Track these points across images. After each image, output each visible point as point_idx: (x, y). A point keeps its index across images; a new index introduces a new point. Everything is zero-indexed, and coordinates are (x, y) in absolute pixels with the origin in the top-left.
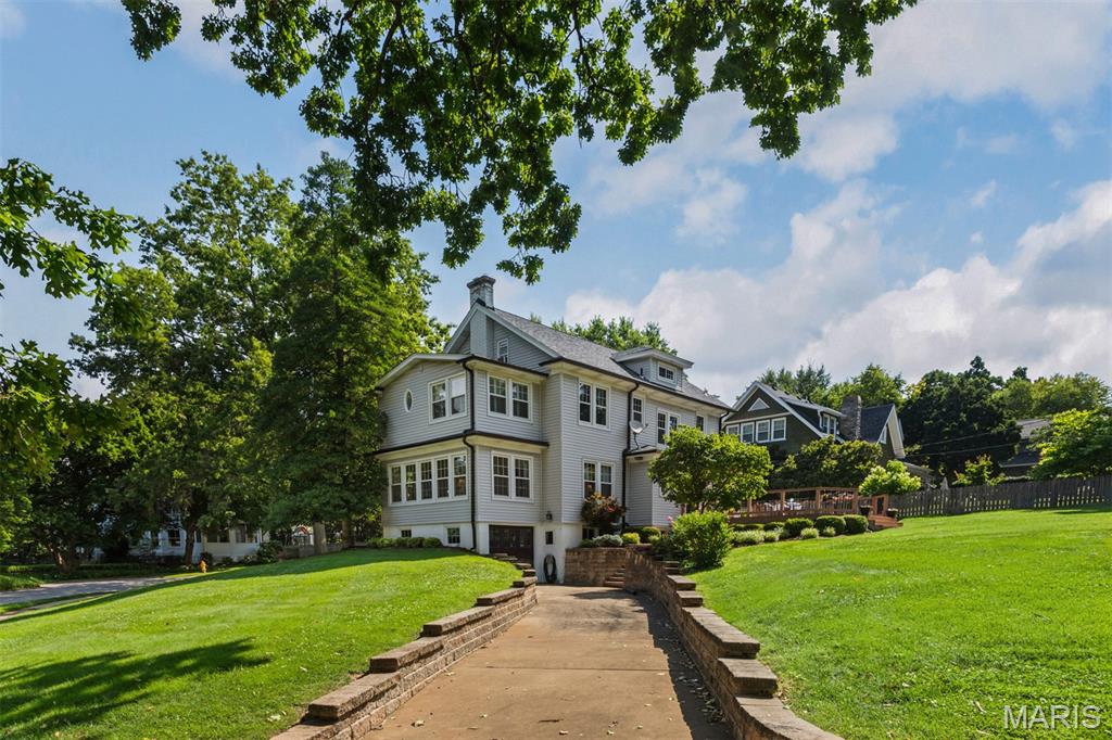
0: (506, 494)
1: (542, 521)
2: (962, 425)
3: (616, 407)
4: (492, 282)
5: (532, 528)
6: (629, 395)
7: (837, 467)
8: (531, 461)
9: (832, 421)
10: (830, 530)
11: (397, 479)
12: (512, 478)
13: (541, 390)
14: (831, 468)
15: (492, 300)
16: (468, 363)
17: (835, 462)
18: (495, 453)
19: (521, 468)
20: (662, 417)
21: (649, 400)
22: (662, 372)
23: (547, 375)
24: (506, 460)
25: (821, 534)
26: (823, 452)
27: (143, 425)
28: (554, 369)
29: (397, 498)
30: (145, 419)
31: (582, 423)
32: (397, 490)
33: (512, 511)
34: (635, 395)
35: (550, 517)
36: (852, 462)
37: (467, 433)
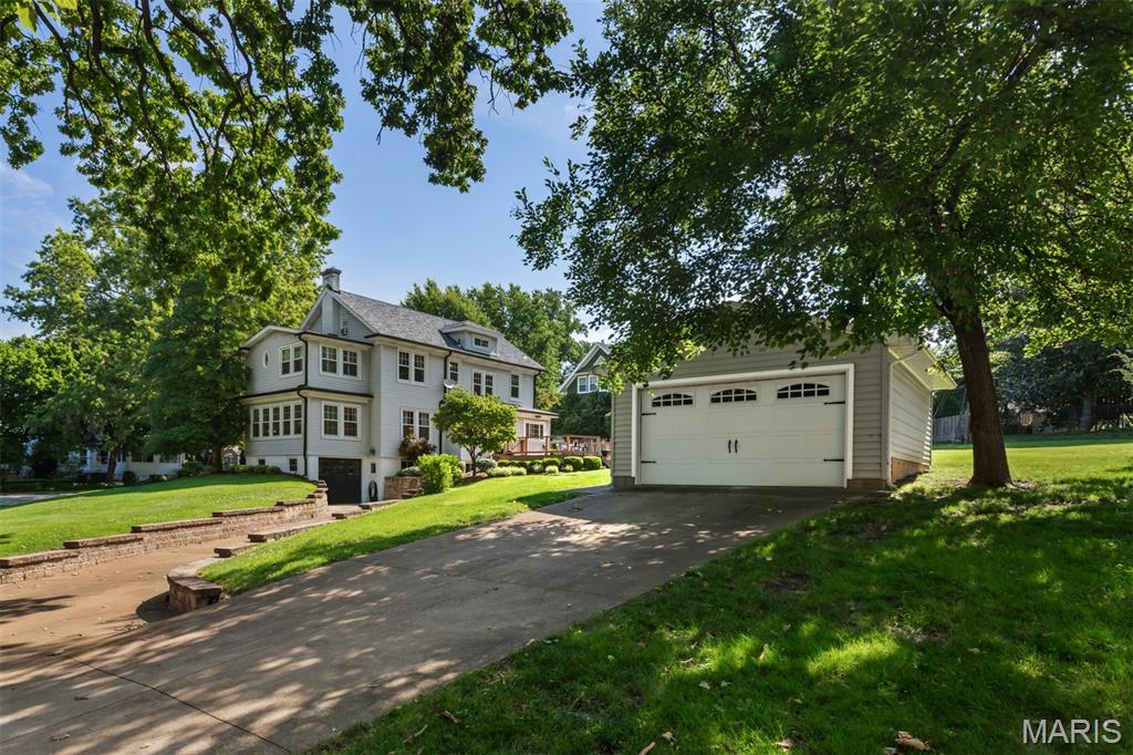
0: (336, 433)
1: (368, 456)
3: (433, 369)
4: (338, 272)
5: (360, 461)
6: (446, 359)
8: (359, 409)
10: (569, 467)
11: (257, 419)
12: (341, 421)
13: (368, 357)
15: (338, 286)
16: (303, 336)
18: (324, 403)
19: (350, 414)
20: (477, 376)
21: (464, 363)
22: (478, 342)
23: (372, 345)
24: (336, 408)
25: (560, 470)
27: (73, 359)
28: (377, 341)
29: (256, 434)
30: (75, 354)
31: (400, 381)
32: (256, 427)
33: (342, 447)
34: (450, 359)
35: (373, 452)
37: (299, 389)
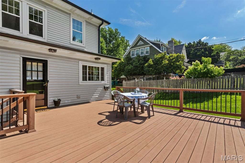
2: (203, 53)
7: (168, 64)
9: (165, 48)
14: (166, 64)
17: (167, 62)
26: (163, 58)
36: (174, 61)
